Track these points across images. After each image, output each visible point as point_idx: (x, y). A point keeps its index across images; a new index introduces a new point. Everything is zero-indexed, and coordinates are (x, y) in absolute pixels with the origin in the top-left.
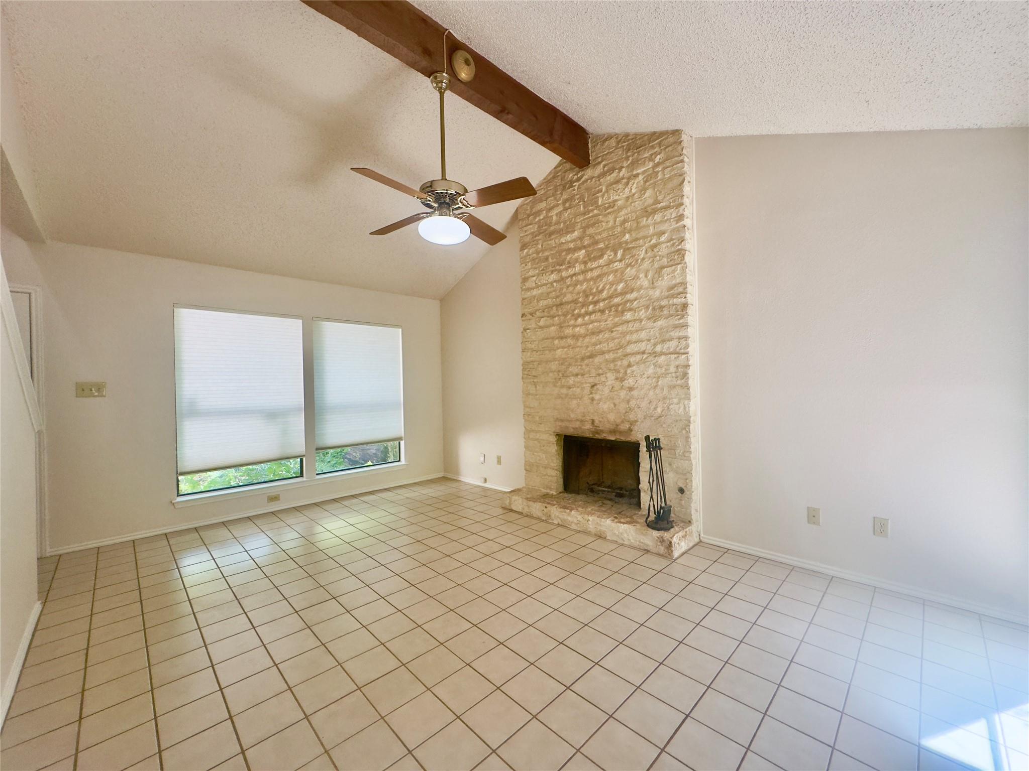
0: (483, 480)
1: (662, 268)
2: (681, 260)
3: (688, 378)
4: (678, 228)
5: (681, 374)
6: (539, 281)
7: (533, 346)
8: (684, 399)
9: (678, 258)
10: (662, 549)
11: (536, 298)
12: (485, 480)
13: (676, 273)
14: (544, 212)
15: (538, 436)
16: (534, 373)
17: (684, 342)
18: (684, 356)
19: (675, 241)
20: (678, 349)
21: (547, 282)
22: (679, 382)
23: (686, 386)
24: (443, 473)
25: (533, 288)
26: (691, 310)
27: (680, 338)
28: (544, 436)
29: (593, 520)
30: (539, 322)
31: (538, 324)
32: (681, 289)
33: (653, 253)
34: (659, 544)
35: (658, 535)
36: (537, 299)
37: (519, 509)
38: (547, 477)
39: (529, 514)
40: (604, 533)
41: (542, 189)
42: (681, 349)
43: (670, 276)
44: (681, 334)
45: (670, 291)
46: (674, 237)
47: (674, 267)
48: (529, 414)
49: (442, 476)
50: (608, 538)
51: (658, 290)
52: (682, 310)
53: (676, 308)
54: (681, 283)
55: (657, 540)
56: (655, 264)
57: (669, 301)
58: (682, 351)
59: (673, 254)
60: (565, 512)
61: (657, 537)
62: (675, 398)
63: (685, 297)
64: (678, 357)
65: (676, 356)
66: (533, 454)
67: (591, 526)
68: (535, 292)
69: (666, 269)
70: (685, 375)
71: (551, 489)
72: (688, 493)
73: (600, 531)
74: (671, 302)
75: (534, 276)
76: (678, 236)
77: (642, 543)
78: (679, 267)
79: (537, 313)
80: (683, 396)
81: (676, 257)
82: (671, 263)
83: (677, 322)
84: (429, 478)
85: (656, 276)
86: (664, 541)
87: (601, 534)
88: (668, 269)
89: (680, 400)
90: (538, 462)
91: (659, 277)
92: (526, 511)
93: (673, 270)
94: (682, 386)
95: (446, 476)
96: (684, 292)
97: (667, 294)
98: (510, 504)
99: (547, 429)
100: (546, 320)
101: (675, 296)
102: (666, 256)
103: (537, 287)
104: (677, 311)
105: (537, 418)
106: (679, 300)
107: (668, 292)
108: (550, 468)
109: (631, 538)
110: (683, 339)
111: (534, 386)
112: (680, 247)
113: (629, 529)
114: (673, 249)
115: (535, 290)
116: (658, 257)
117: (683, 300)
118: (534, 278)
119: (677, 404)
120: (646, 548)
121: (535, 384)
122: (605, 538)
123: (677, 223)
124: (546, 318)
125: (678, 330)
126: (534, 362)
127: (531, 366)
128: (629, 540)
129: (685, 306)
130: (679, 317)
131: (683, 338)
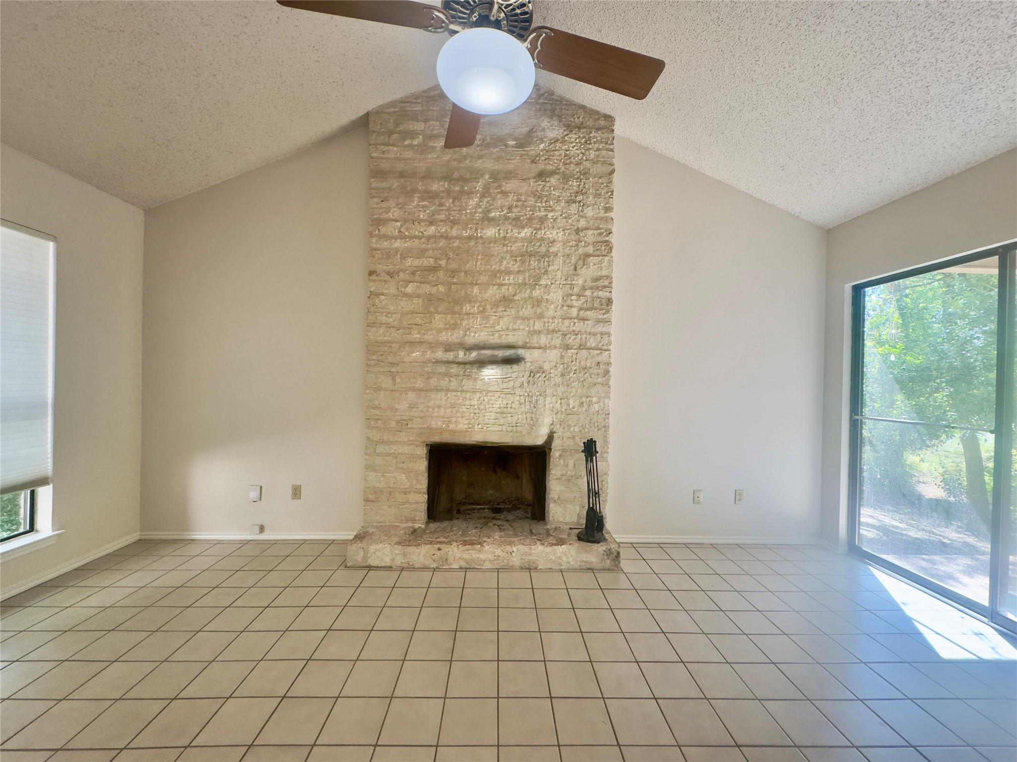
0: (257, 529)
1: (588, 256)
2: (608, 252)
3: (610, 376)
4: (606, 218)
5: (603, 371)
6: (407, 229)
7: (391, 320)
8: (604, 397)
9: (605, 249)
10: (608, 563)
11: (399, 252)
12: (262, 529)
13: (603, 265)
14: (421, 137)
15: (394, 449)
16: (390, 359)
17: (607, 339)
18: (607, 353)
19: (602, 231)
20: (600, 344)
21: (420, 234)
22: (600, 380)
23: (607, 384)
24: (139, 533)
25: (392, 238)
26: (614, 307)
27: (602, 334)
28: (407, 449)
29: (518, 550)
30: (405, 288)
31: (403, 290)
32: (606, 283)
33: (578, 236)
34: (605, 557)
35: (604, 548)
36: (401, 255)
37: (387, 561)
38: (407, 505)
39: (405, 565)
40: (534, 562)
41: (419, 103)
42: (603, 345)
43: (597, 266)
44: (604, 329)
45: (595, 282)
46: (601, 227)
47: (601, 258)
48: (377, 417)
49: (138, 538)
50: (540, 567)
51: (582, 279)
52: (607, 305)
53: (601, 301)
54: (607, 277)
55: (604, 554)
56: (580, 250)
57: (593, 293)
58: (605, 347)
59: (600, 244)
60: (474, 549)
61: (604, 551)
62: (595, 397)
63: (610, 292)
64: (601, 353)
65: (599, 352)
66: (383, 476)
67: (514, 559)
68: (398, 244)
69: (592, 258)
70: (607, 372)
71: (414, 520)
72: (603, 495)
73: (529, 561)
74: (595, 294)
75: (397, 221)
76: (605, 226)
77: (585, 562)
78: (606, 258)
79: (401, 274)
80: (603, 395)
81: (603, 248)
82: (597, 253)
83: (600, 317)
84: (110, 550)
85: (581, 262)
86: (611, 553)
87: (529, 565)
88: (595, 258)
89: (600, 399)
90: (392, 486)
91: (584, 265)
92: (399, 561)
93: (599, 261)
94: (603, 384)
95: (144, 537)
96: (609, 286)
97: (591, 284)
98: (365, 558)
99: (411, 439)
100: (418, 287)
101: (600, 289)
102: (592, 244)
103: (402, 236)
104: (602, 305)
105: (393, 424)
106: (605, 293)
107: (592, 282)
108: (415, 492)
109: (571, 559)
110: (606, 336)
111: (390, 378)
112: (607, 239)
113: (569, 549)
114: (600, 239)
115: (398, 240)
116: (583, 243)
117: (608, 294)
118: (399, 224)
119: (597, 403)
120: (589, 567)
121: (393, 376)
122: (536, 569)
123: (606, 213)
124: (419, 284)
125: (601, 325)
126: (392, 343)
127: (386, 348)
128: (569, 562)
129: (609, 301)
130: (604, 311)
131: (606, 334)
